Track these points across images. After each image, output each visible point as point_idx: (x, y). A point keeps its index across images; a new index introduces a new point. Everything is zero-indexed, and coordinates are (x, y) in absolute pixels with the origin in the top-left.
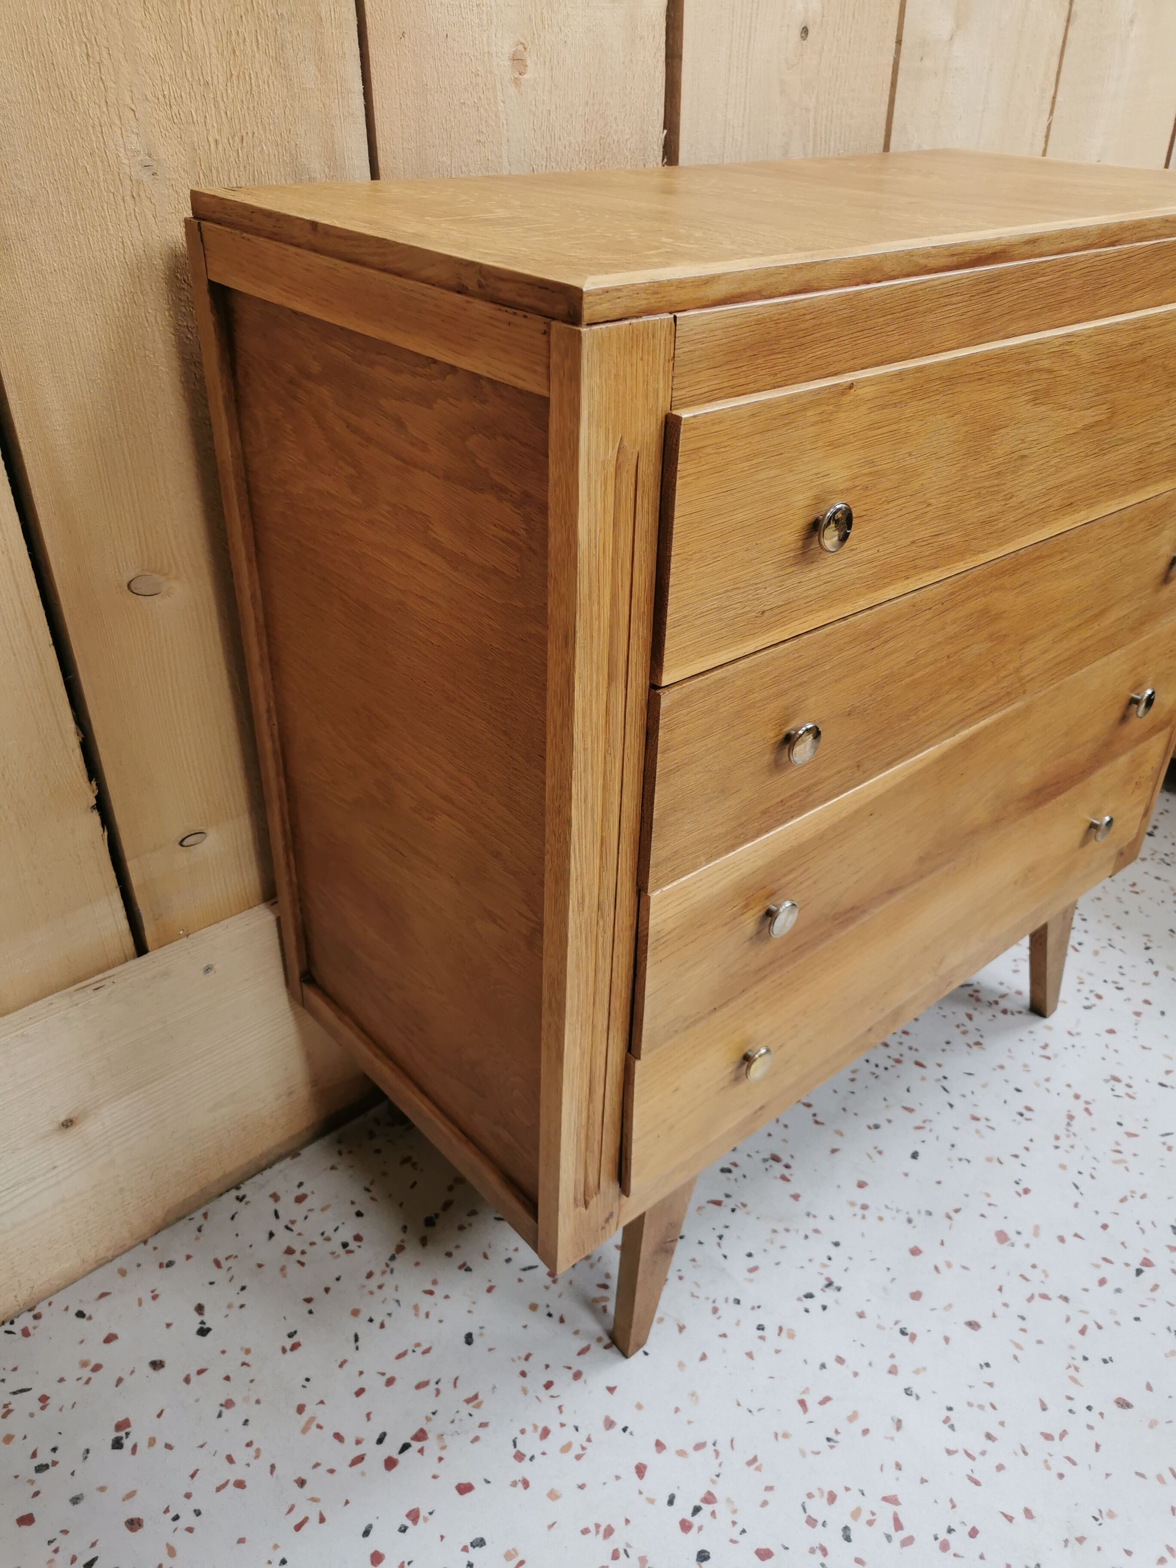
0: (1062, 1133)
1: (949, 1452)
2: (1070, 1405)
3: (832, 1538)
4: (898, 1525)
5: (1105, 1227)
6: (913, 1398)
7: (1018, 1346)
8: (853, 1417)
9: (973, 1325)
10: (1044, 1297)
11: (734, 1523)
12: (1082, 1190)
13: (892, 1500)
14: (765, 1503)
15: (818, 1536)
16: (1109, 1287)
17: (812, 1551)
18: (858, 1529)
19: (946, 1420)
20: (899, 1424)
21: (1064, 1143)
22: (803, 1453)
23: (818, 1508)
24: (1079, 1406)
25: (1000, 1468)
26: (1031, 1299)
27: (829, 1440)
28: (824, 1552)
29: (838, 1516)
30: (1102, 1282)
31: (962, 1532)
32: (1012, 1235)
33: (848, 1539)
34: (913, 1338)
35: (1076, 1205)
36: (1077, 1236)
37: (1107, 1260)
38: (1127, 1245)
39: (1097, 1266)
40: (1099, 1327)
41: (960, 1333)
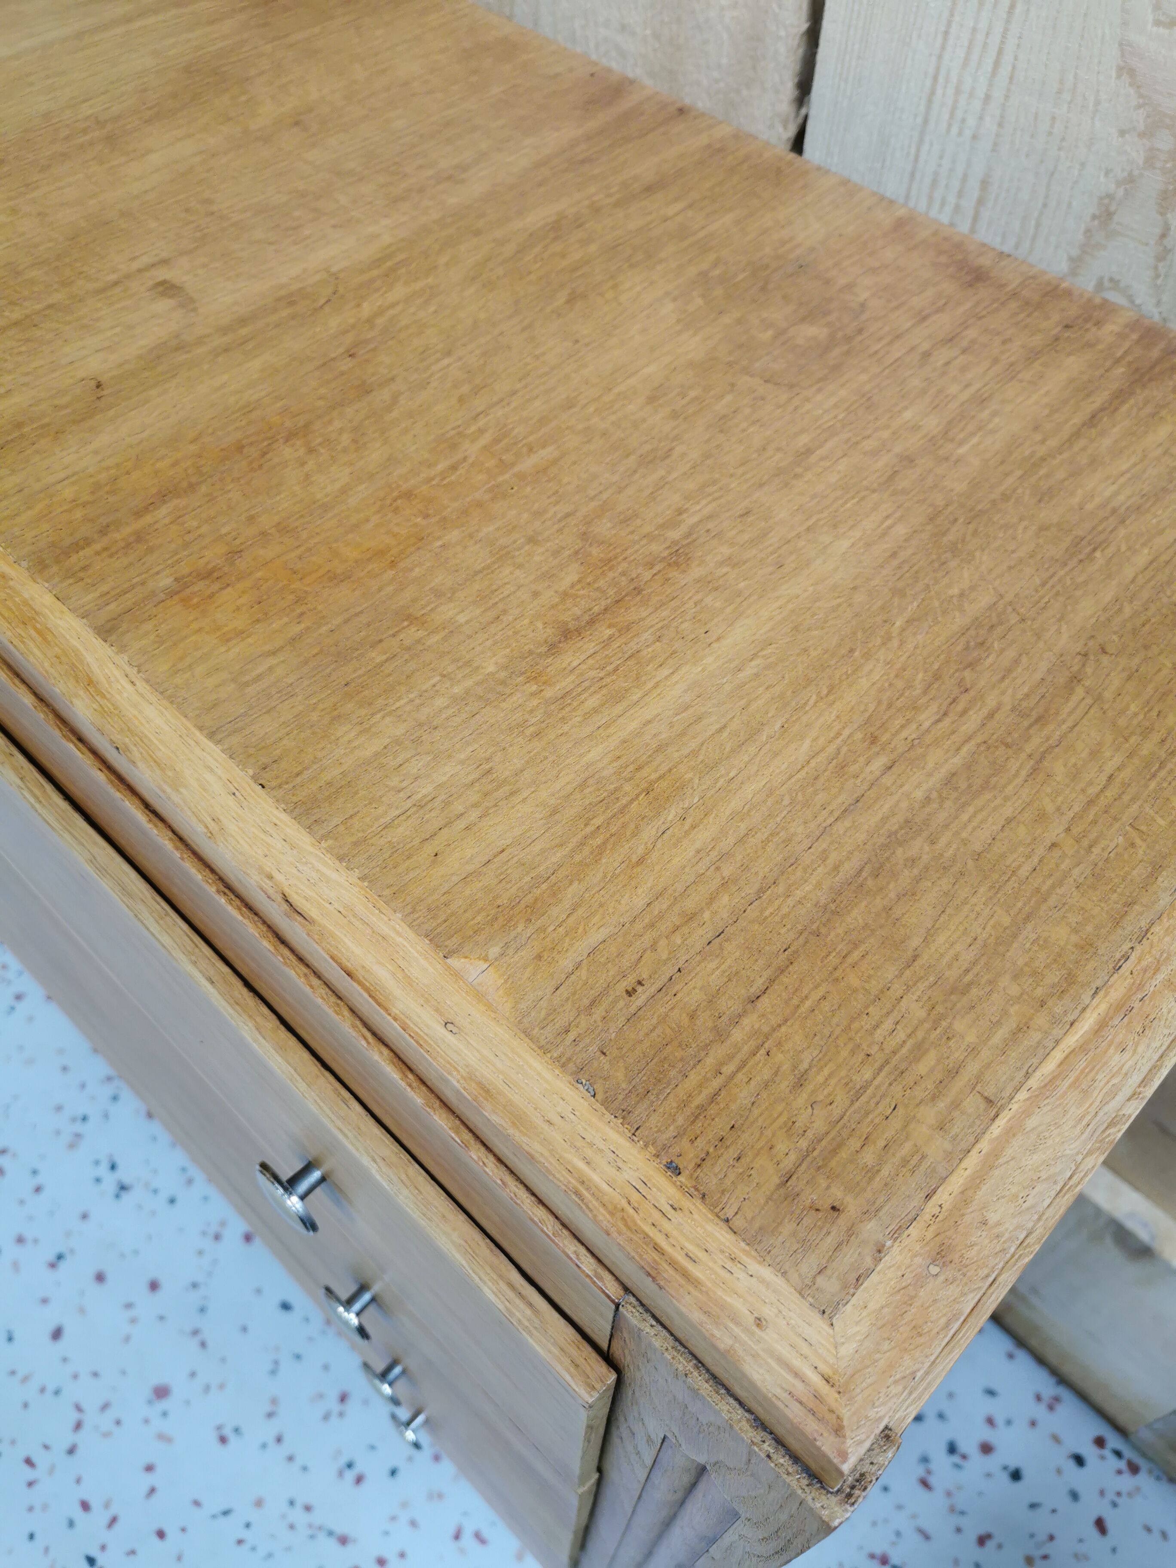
5: (161, 1534)
9: (57, 1334)
10: (78, 1426)
16: (77, 1513)
21: (298, 1516)
26: (79, 1408)
30: (85, 1506)
32: (163, 1405)
35: (197, 1503)
36: (152, 1490)
37: (114, 1520)
38: (132, 1557)
39: (107, 1505)
40: (30, 1484)
41: (51, 1317)
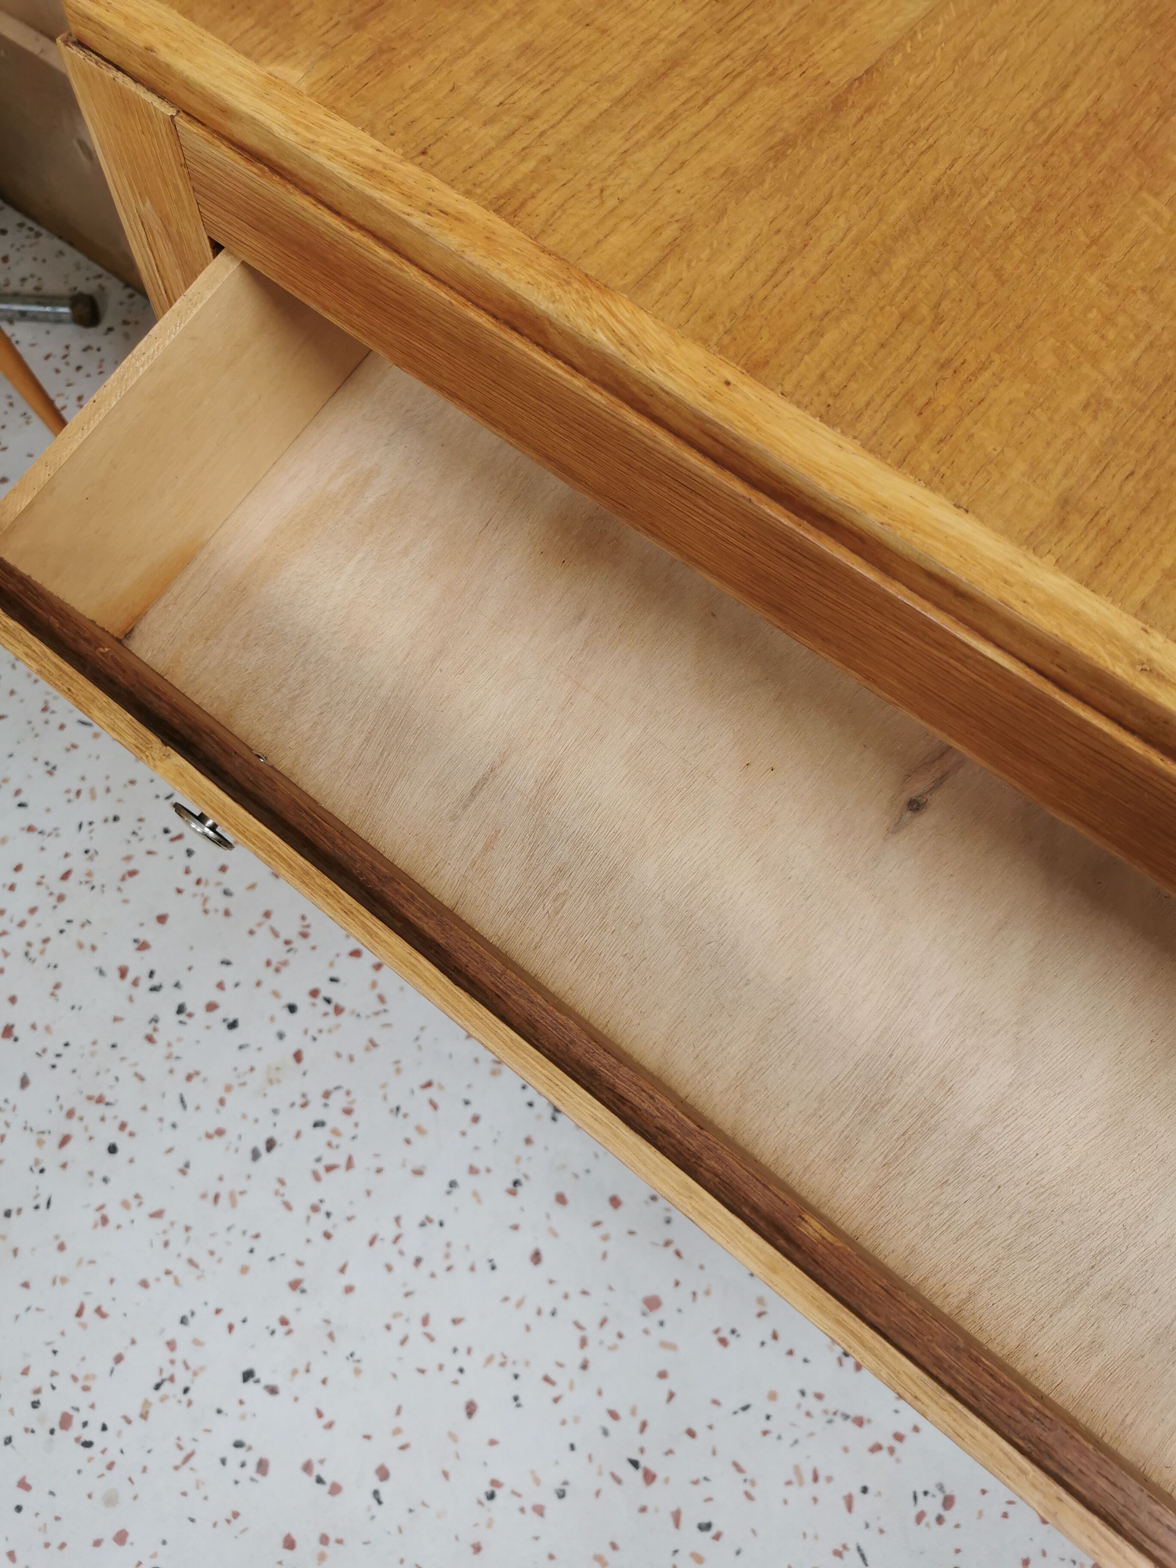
0: (830, 1403)
1: (397, 1220)
2: (462, 1350)
3: (315, 1112)
4: (329, 1169)
6: (448, 1189)
7: (520, 1304)
8: (420, 1130)
11: (320, 1031)
12: (742, 1414)
13: (350, 1164)
14: (338, 1055)
15: (316, 1100)
17: (304, 1096)
18: (323, 1134)
19: (430, 1220)
20: (418, 1172)
22: (384, 1086)
23: (338, 1100)
24: (462, 1360)
25: (389, 1268)
27: (398, 1109)
28: (304, 1105)
29: (333, 1117)
31: (327, 1225)
33: (316, 1125)
34: (513, 1193)
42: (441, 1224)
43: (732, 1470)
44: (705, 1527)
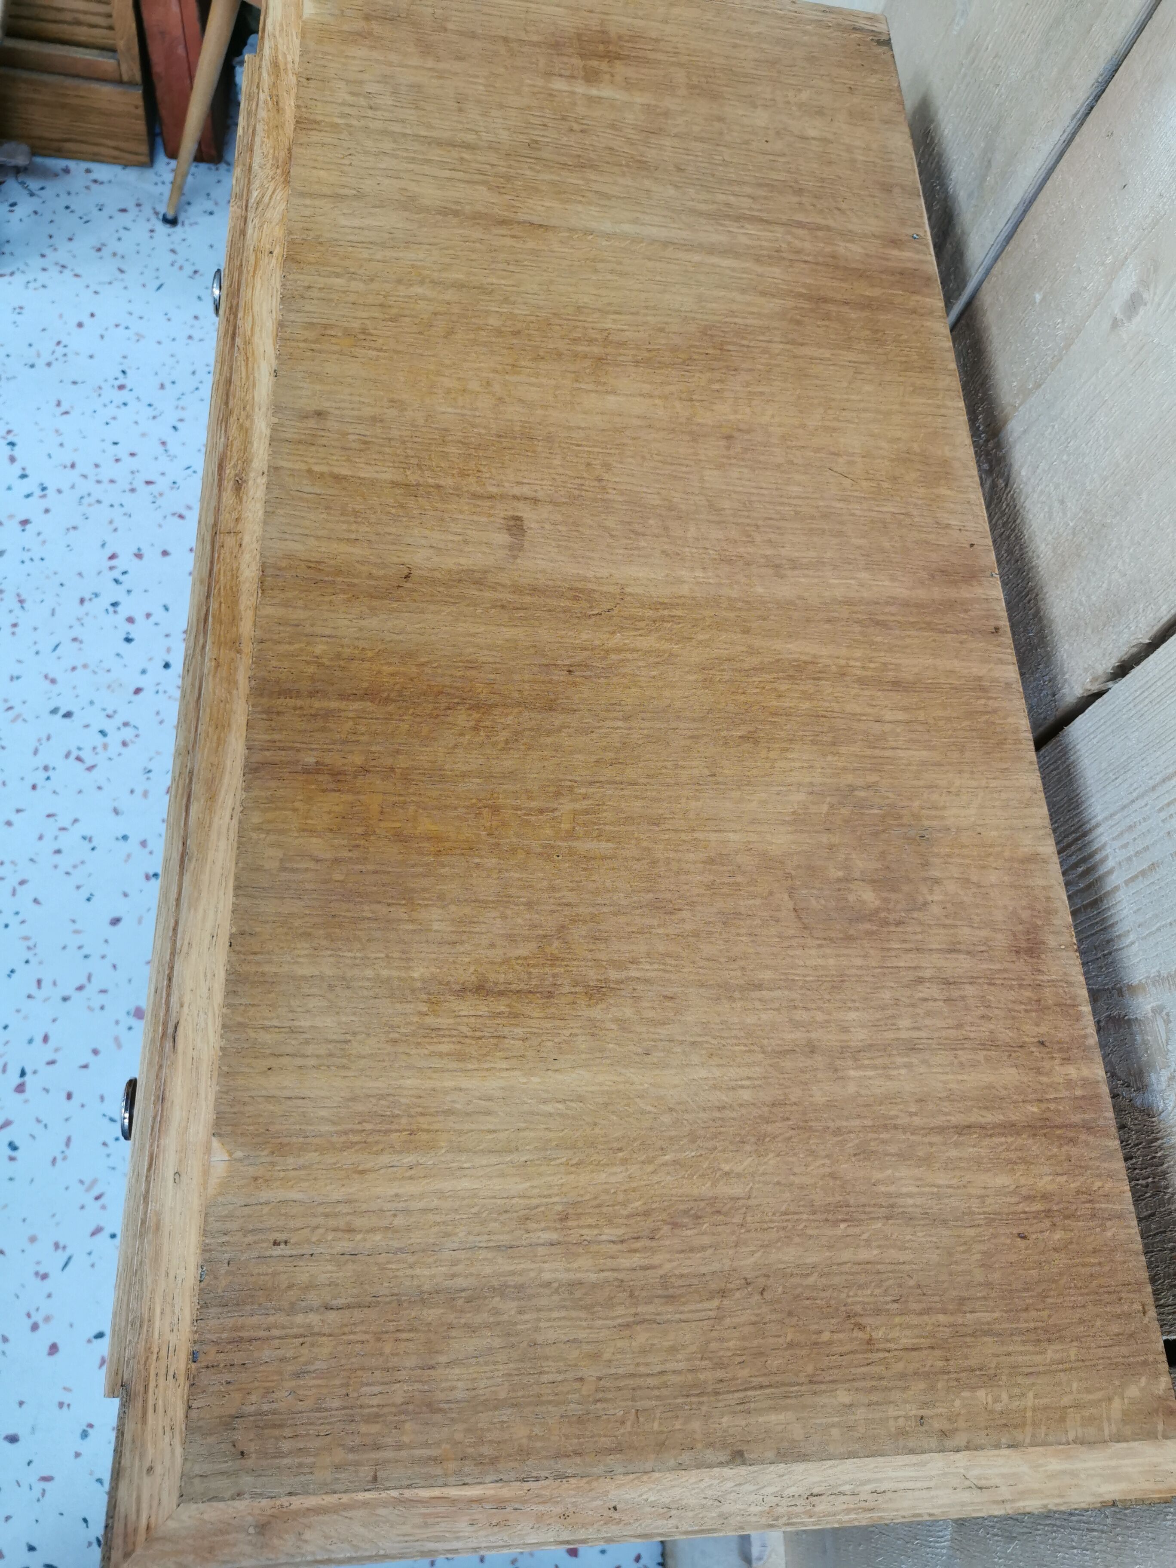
1: (76, 821)
2: (20, 918)
3: (109, 726)
4: (79, 759)
5: (69, 1096)
6: (120, 837)
7: (77, 932)
8: (145, 794)
9: (115, 921)
10: (80, 988)
11: (165, 692)
12: (106, 1120)
13: (90, 769)
14: (158, 713)
15: (118, 720)
16: (39, 1039)
17: (115, 712)
18: (99, 740)
19: (90, 840)
20: (116, 811)
22: (158, 753)
23: (127, 734)
24: (14, 922)
25: (41, 838)
26: (89, 978)
27: (149, 771)
28: (109, 716)
29: (114, 739)
30: (46, 1039)
31: (40, 782)
33: (101, 732)
34: (147, 877)
35: (102, 1098)
36: (85, 1066)
37: (52, 1062)
38: (44, 1093)
39: (57, 1050)
40: (29, 997)
41: (121, 908)
42: (93, 849)
43: (64, 1139)
44: (13, 1147)
